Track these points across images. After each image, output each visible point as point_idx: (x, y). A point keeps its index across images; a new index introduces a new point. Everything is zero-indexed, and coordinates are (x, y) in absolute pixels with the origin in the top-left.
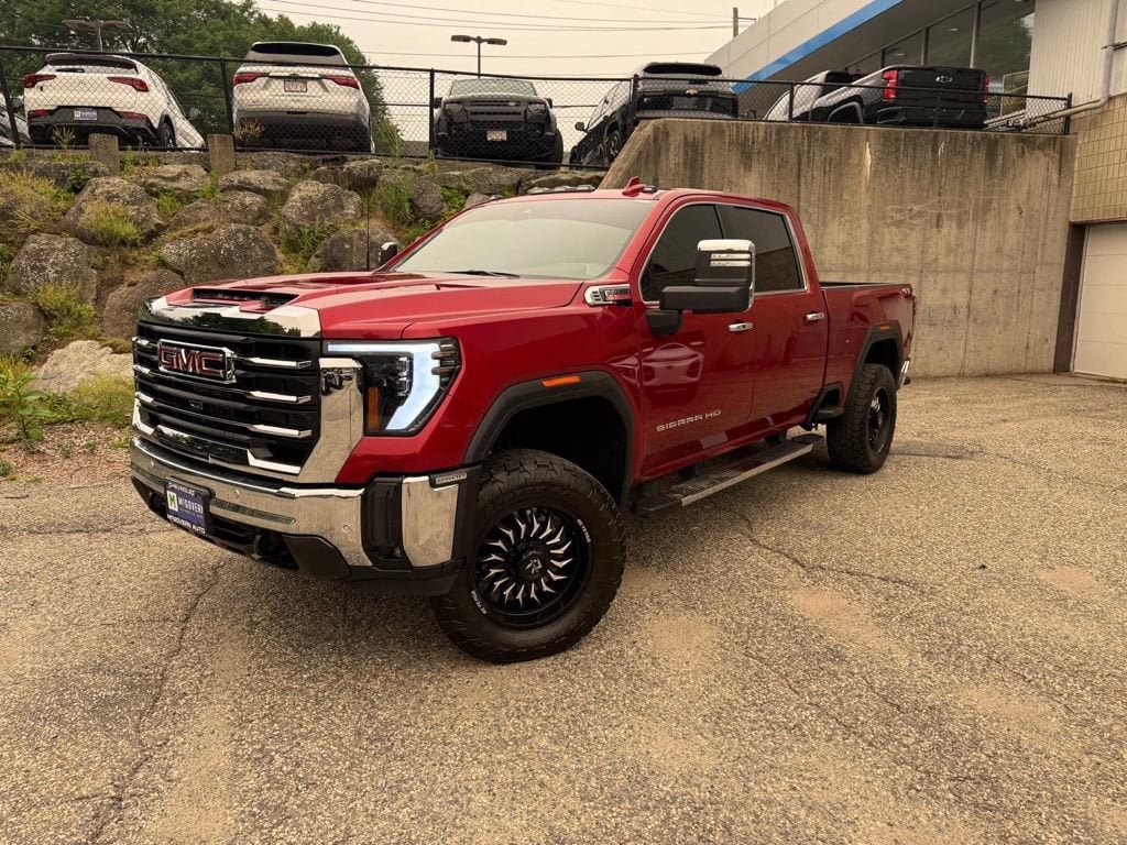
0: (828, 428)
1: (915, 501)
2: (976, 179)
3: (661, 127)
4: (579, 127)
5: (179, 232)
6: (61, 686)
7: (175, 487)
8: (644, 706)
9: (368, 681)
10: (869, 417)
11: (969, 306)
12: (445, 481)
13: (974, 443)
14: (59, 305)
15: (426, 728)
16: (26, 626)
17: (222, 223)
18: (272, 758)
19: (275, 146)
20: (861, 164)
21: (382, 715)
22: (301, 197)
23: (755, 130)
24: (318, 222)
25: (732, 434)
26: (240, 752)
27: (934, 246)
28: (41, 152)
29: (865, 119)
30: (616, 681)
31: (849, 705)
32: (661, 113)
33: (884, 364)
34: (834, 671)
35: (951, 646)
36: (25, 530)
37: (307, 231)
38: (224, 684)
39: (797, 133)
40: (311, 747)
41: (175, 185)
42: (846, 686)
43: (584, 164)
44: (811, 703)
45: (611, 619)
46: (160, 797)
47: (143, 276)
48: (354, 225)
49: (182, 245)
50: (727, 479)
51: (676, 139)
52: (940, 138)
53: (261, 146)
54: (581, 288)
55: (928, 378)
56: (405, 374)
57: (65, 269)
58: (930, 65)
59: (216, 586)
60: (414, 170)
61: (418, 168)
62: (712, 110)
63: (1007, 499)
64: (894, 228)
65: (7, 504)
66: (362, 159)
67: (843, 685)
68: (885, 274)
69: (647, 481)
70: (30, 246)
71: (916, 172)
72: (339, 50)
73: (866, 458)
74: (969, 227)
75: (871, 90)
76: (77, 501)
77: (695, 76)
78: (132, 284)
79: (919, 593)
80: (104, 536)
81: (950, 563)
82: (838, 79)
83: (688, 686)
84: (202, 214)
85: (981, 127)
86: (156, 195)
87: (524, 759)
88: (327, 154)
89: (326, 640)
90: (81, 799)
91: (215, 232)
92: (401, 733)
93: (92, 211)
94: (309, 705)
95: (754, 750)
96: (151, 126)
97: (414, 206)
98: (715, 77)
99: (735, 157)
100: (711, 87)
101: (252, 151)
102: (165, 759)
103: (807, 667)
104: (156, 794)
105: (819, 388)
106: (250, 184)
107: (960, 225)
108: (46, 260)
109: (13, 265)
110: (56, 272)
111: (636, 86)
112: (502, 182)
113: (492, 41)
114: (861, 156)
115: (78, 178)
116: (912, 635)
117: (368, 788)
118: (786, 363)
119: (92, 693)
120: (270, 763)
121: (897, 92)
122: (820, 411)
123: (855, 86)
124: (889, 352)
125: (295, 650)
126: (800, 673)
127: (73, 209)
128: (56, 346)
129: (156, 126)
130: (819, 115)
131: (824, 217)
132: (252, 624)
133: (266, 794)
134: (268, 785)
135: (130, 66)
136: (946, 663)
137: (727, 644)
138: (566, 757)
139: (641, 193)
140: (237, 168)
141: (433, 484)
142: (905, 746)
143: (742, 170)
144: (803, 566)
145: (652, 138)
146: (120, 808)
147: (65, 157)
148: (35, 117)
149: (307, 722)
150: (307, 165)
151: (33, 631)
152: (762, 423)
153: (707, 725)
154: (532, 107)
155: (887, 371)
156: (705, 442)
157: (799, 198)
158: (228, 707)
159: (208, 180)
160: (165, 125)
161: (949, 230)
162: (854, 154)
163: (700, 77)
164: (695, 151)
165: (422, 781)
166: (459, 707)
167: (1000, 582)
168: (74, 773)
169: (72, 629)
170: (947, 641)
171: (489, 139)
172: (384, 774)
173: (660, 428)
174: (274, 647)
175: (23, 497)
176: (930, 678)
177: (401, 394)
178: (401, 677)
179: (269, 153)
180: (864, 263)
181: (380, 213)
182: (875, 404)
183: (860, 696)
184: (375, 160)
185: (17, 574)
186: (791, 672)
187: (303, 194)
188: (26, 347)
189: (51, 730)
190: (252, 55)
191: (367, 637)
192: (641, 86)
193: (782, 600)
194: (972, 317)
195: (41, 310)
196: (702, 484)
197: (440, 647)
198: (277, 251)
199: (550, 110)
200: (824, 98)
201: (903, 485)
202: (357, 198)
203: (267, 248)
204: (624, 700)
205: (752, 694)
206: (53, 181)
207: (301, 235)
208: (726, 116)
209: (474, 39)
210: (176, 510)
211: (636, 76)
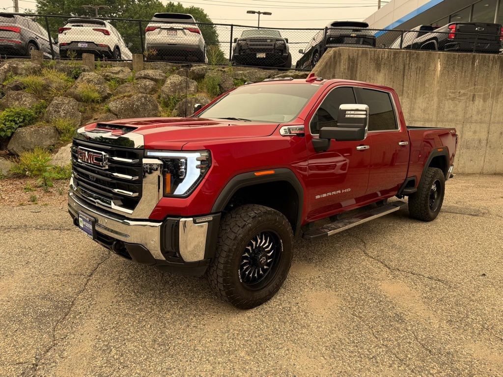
0: (409, 198)
1: (451, 237)
2: (494, 78)
3: (337, 51)
4: (301, 51)
5: (117, 97)
6: (26, 305)
7: (82, 216)
8: (296, 338)
9: (165, 313)
10: (430, 194)
11: (487, 140)
12: (201, 221)
13: (485, 208)
14: (65, 128)
15: (187, 341)
16: (22, 273)
17: (136, 93)
18: (111, 351)
19: (162, 59)
20: (435, 70)
21: (168, 332)
22: (171, 82)
23: (383, 53)
24: (177, 94)
25: (358, 200)
26: (97, 345)
27: (471, 110)
28: (62, 61)
29: (438, 48)
30: (285, 323)
31: (403, 348)
32: (338, 45)
33: (439, 168)
34: (398, 327)
35: (463, 318)
36: (34, 227)
37: (172, 97)
38: (99, 309)
39: (403, 55)
40: (130, 346)
41: (117, 76)
42: (403, 337)
43: (302, 69)
44: (383, 345)
45: (288, 290)
46: (56, 366)
47: (101, 116)
48: (193, 95)
49: (118, 102)
50: (353, 222)
51: (344, 57)
52: (476, 58)
53: (155, 59)
54: (278, 127)
55: (463, 174)
56: (183, 167)
57: (68, 112)
58: (473, 22)
59: (108, 260)
60: (221, 70)
61: (223, 69)
62: (363, 44)
63: (500, 239)
64: (450, 101)
65: (31, 215)
66: (199, 66)
67: (402, 336)
68: (445, 123)
69: (311, 222)
70: (55, 102)
71: (463, 74)
72: (192, 16)
73: (428, 214)
74: (489, 101)
75: (442, 34)
76: (60, 215)
77: (355, 28)
78: (95, 119)
79: (448, 287)
80: (66, 232)
81: (466, 272)
82: (426, 29)
83: (321, 329)
84: (128, 89)
85: (498, 52)
86: (109, 80)
87: (231, 362)
88: (184, 63)
89: (151, 290)
90: (19, 364)
91: (132, 97)
92: (174, 342)
93: (81, 87)
94: (135, 323)
95: (349, 369)
96: (110, 50)
97: (220, 87)
98: (365, 28)
99: (373, 66)
100: (363, 33)
101: (151, 61)
102: (63, 345)
103: (383, 324)
104: (54, 364)
105: (405, 178)
106: (149, 76)
107: (485, 100)
108: (60, 108)
109: (47, 110)
110: (64, 113)
111: (326, 32)
112: (261, 77)
113: (265, 13)
114: (436, 66)
115: (77, 72)
116: (442, 310)
117: (152, 371)
118: (392, 164)
119: (38, 309)
120: (109, 353)
121: (456, 35)
122: (405, 190)
123: (434, 32)
124: (442, 162)
125: (136, 294)
126: (380, 327)
127: (74, 86)
128: (63, 145)
129: (112, 50)
130: (416, 46)
131: (415, 95)
132: (120, 279)
133: (104, 369)
134: (105, 365)
135: (103, 24)
136: (459, 327)
137: (345, 308)
138: (252, 363)
139: (315, 81)
140: (144, 69)
141: (195, 222)
142: (431, 374)
143: (376, 72)
144: (389, 268)
145: (333, 56)
146: (35, 370)
147: (71, 64)
148: (62, 46)
149: (132, 333)
150: (175, 68)
151: (23, 276)
152: (375, 195)
153: (327, 352)
154: (278, 42)
155: (441, 172)
156: (344, 204)
157: (403, 86)
158: (98, 321)
159: (131, 74)
160: (117, 49)
161: (479, 103)
162: (432, 66)
163: (357, 28)
164: (353, 63)
165: (179, 370)
166: (206, 331)
167: (492, 284)
168: (20, 350)
169: (40, 276)
170: (460, 315)
171: (257, 57)
172: (162, 364)
173: (318, 197)
174: (126, 292)
175: (38, 212)
176: (449, 335)
177: (181, 177)
178: (181, 313)
179: (159, 62)
180: (434, 118)
181: (205, 90)
182: (434, 187)
183: (410, 343)
184: (204, 66)
185: (25, 248)
186: (375, 326)
187: (172, 81)
188: (50, 146)
189: (15, 326)
190: (154, 19)
191: (170, 290)
192: (329, 32)
193: (376, 286)
194: (488, 145)
195: (57, 130)
196: (340, 225)
197: (203, 298)
198: (159, 106)
199: (287, 44)
200: (418, 38)
201: (446, 229)
202: (195, 83)
203: (154, 105)
204: (287, 334)
205: (353, 336)
206: (66, 73)
207: (169, 99)
208: (369, 46)
209: (257, 12)
210: (82, 226)
211: (326, 27)
